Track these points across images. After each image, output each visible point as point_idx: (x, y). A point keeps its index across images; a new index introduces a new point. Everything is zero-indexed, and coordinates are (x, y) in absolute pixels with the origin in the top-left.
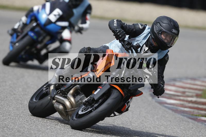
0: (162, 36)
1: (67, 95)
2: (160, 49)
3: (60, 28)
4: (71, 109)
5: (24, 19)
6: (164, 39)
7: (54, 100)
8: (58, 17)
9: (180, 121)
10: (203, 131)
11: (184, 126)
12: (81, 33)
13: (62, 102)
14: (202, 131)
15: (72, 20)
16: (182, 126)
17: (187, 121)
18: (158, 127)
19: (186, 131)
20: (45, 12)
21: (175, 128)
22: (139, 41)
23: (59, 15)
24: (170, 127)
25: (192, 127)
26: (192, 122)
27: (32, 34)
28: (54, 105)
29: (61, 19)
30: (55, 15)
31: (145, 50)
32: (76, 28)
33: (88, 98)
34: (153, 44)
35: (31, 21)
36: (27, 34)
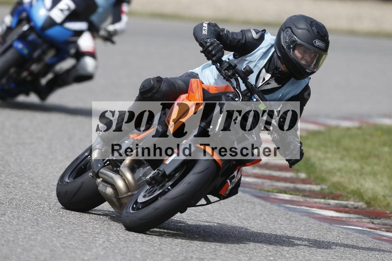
0: (296, 52)
1: (119, 167)
2: (293, 79)
3: (71, 33)
4: (127, 193)
5: (8, 20)
6: (299, 58)
7: (99, 177)
8: (67, 13)
9: (239, 202)
10: (281, 221)
11: (245, 211)
12: (113, 42)
13: (110, 180)
14: (279, 221)
15: (94, 18)
16: (241, 211)
17: (251, 202)
18: (197, 215)
19: (250, 221)
20: (44, 6)
21: (227, 216)
22: (252, 62)
23: (69, 9)
24: (219, 215)
25: (260, 214)
26: (260, 204)
27: (20, 46)
28: (97, 187)
29: (73, 16)
30: (62, 10)
31: (264, 79)
32: (102, 33)
33: (156, 171)
34: (279, 68)
35: (20, 22)
36: (11, 46)
